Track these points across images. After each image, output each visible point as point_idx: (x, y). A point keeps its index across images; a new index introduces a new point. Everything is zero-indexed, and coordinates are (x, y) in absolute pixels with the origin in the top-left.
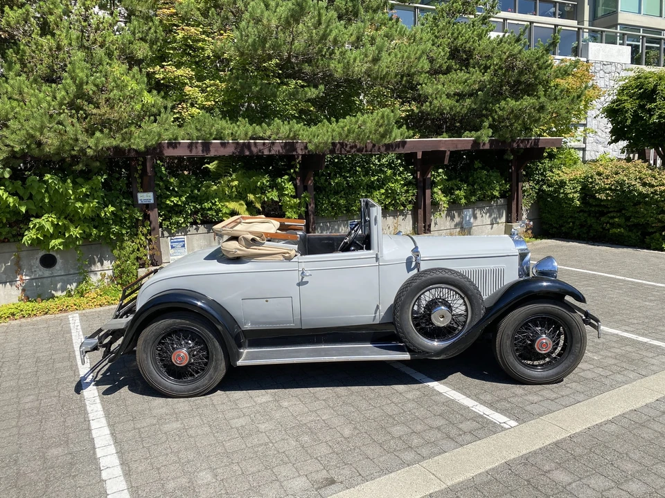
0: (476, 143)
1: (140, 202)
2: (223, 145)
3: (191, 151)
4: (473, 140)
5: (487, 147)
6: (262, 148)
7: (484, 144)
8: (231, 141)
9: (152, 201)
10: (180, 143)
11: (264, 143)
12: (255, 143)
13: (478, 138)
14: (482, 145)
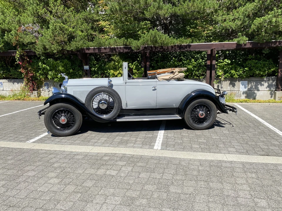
0: (238, 45)
1: (85, 69)
2: (105, 48)
3: (94, 51)
4: (236, 43)
5: (249, 46)
6: (120, 49)
7: (245, 45)
8: (107, 47)
9: (88, 69)
10: (90, 48)
11: (120, 48)
12: (117, 47)
13: (238, 41)
14: (243, 45)
